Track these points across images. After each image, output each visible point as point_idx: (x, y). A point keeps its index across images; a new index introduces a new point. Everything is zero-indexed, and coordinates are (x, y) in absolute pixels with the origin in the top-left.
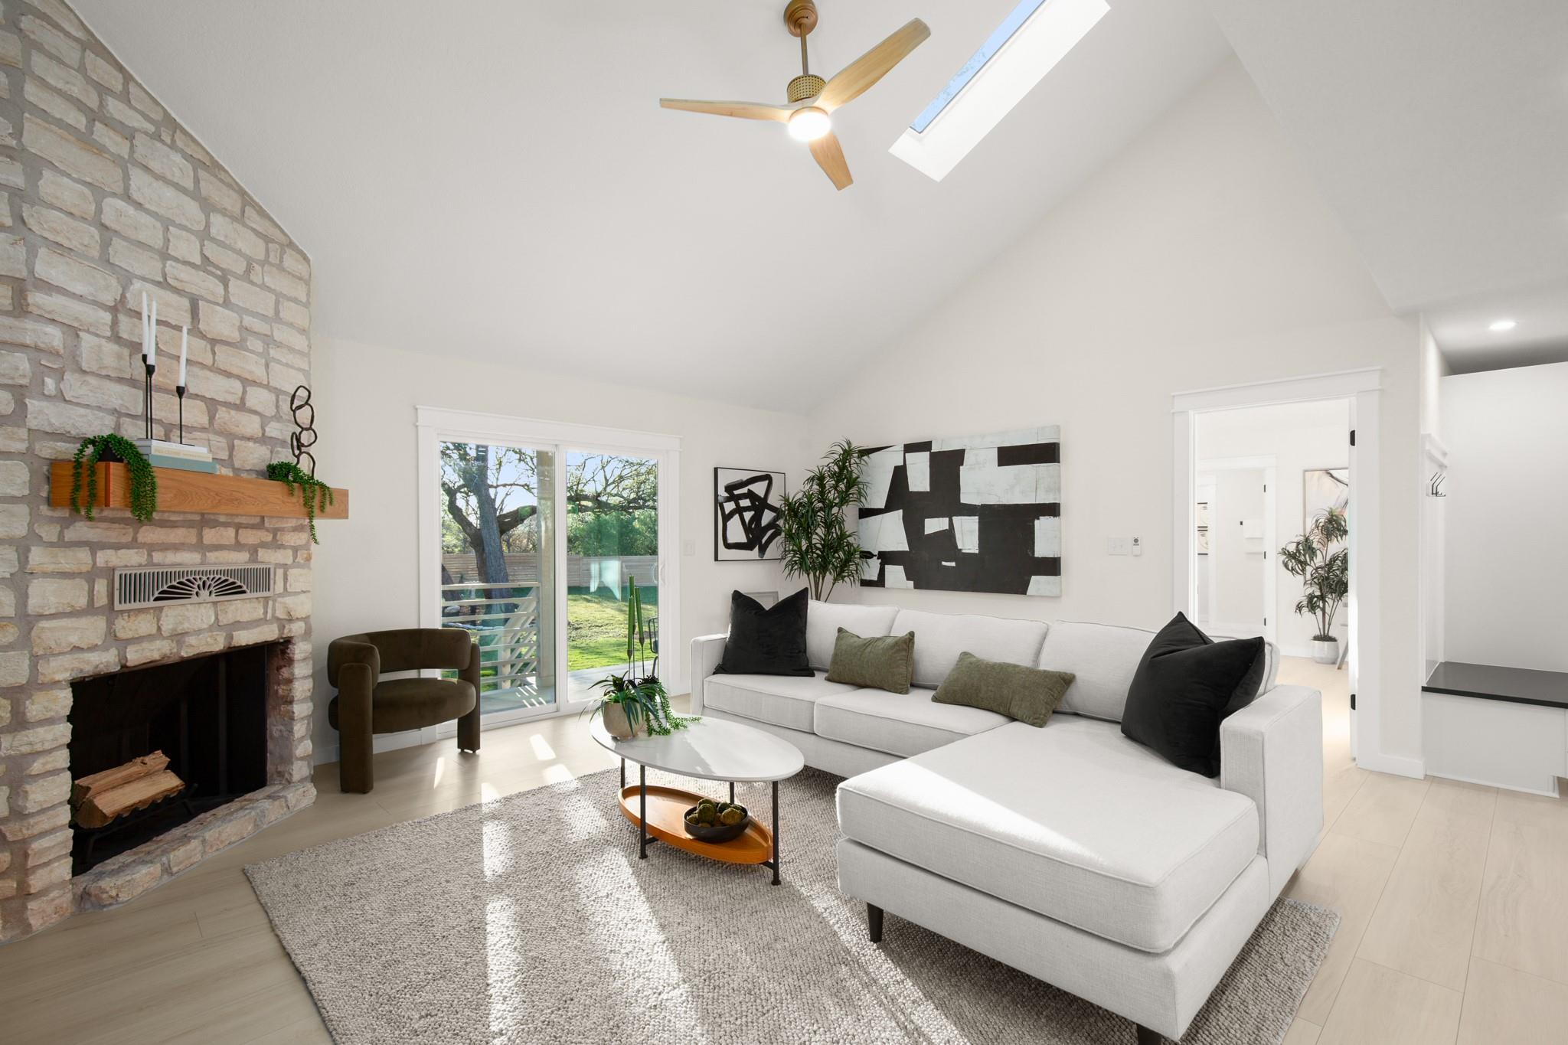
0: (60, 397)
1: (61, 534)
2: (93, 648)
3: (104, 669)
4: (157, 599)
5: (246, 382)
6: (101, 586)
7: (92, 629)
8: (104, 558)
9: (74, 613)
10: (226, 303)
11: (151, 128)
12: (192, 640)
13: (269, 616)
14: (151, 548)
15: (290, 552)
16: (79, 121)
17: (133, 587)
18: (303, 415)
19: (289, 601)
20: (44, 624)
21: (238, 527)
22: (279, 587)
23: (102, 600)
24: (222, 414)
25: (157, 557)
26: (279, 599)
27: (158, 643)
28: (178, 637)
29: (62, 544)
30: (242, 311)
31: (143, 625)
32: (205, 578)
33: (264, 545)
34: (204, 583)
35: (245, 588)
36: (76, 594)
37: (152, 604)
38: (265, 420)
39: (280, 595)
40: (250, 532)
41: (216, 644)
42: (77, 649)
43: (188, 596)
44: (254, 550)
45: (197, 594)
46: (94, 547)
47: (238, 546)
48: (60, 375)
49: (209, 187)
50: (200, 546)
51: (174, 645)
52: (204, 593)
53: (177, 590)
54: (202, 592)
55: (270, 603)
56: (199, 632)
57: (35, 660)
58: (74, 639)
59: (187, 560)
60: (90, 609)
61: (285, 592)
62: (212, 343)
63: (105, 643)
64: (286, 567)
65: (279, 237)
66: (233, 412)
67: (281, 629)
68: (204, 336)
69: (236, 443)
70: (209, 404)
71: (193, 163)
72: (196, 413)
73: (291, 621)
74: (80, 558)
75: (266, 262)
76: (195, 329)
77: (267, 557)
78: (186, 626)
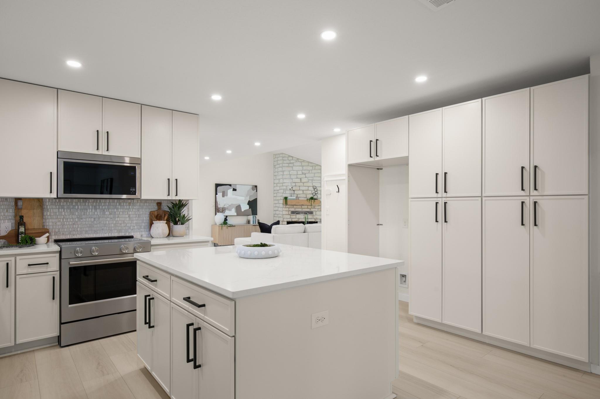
0: (285, 193)
2: (288, 218)
3: (290, 221)
5: (308, 187)
6: (289, 212)
7: (289, 216)
8: (290, 209)
9: (287, 215)
10: (306, 177)
11: (295, 161)
12: (300, 219)
13: (313, 218)
14: (295, 208)
15: (317, 209)
16: (287, 165)
17: (293, 212)
18: (316, 190)
19: (316, 216)
20: (284, 215)
21: (308, 206)
22: (315, 214)
23: (289, 214)
24: (305, 192)
25: (296, 209)
27: (296, 219)
28: (299, 219)
29: (286, 208)
30: (308, 178)
31: (294, 217)
36: (287, 213)
37: (295, 214)
38: (312, 191)
39: (315, 215)
40: (310, 206)
42: (287, 218)
44: (310, 209)
46: (289, 208)
47: (308, 208)
48: (285, 191)
49: (303, 164)
50: (302, 208)
52: (302, 214)
53: (298, 213)
55: (313, 216)
56: (302, 219)
57: (283, 219)
58: (287, 217)
59: (300, 210)
60: (288, 214)
61: (316, 215)
62: (303, 183)
63: (290, 218)
64: (316, 211)
65: (315, 165)
66: (306, 191)
67: (315, 220)
68: (302, 182)
69: (307, 195)
70: (303, 191)
71: (301, 162)
72: (301, 192)
73: (317, 219)
74: (287, 209)
75: (313, 169)
76: (301, 182)
77: (312, 210)
78: (299, 218)
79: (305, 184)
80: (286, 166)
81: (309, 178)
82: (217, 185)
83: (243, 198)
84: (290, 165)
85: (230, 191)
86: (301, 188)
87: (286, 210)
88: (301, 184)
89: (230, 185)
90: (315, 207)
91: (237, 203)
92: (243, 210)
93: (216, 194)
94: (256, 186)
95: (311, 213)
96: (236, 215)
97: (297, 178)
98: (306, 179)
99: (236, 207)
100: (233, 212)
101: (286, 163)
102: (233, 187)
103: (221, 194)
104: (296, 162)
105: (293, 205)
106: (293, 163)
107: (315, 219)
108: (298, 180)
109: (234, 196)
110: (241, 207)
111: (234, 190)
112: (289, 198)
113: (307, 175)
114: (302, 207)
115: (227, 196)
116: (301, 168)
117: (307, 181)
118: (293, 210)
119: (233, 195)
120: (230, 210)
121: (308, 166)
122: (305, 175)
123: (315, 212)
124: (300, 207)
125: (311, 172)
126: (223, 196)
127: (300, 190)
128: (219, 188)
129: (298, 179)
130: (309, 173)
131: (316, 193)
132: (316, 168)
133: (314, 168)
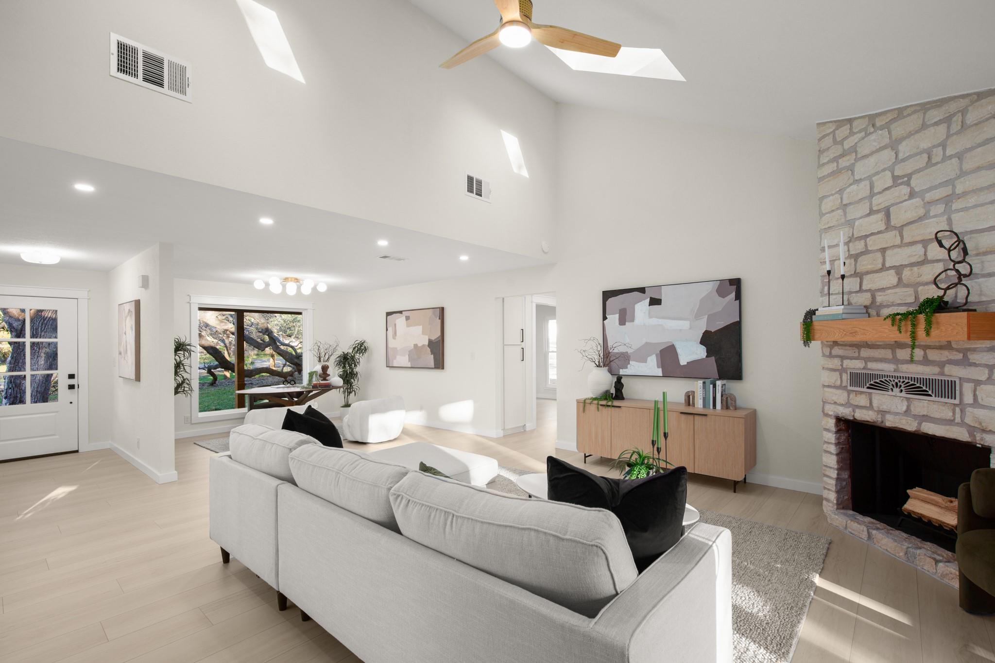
1: (830, 353)
2: (841, 405)
3: (847, 417)
4: (868, 388)
5: (925, 243)
6: (845, 377)
7: (840, 396)
8: (847, 363)
9: (835, 387)
10: (912, 195)
11: (863, 134)
13: (958, 420)
14: (867, 360)
15: (986, 370)
16: (833, 167)
17: (857, 379)
18: (959, 254)
19: (980, 413)
20: (825, 389)
22: (969, 398)
24: (906, 273)
25: (872, 365)
26: (969, 409)
27: (871, 413)
28: (884, 413)
29: (831, 356)
31: (862, 400)
32: (896, 381)
33: (950, 362)
34: (897, 384)
35: (930, 393)
37: (865, 390)
39: (970, 405)
40: (937, 351)
41: (910, 425)
42: (835, 403)
43: (887, 390)
44: (942, 365)
45: (892, 390)
46: (843, 358)
47: (926, 361)
49: (900, 129)
50: (895, 361)
51: (880, 416)
52: (896, 390)
53: (879, 384)
54: (895, 389)
55: (958, 409)
56: (897, 414)
57: (824, 403)
58: (835, 398)
59: (887, 368)
60: (841, 387)
61: (976, 403)
62: (900, 229)
63: (848, 404)
64: (977, 383)
65: (963, 103)
66: (915, 269)
67: (971, 434)
68: (895, 228)
69: (920, 288)
70: (898, 269)
71: (887, 126)
72: (890, 278)
73: (984, 431)
74: (836, 363)
75: (949, 136)
76: (889, 227)
77: (954, 372)
78: (884, 407)
79: (910, 234)
80: (829, 175)
81: (928, 197)
82: (607, 295)
83: (685, 325)
84: (844, 162)
85: (642, 308)
86: (895, 258)
87: (831, 366)
88: (891, 238)
89: (642, 290)
90: (974, 357)
91: (664, 339)
92: (683, 361)
93: (605, 318)
94: (736, 284)
95: (947, 389)
96: (661, 375)
97: (872, 212)
98: (916, 201)
99: (661, 351)
100: (652, 366)
101: (829, 162)
102: (649, 294)
103: (617, 316)
104: (867, 134)
105: (858, 346)
106: (854, 149)
107: (971, 430)
108: (876, 223)
109: (654, 321)
110: (679, 351)
111: (655, 302)
112: (821, 312)
113: (918, 183)
114: (894, 353)
115: (632, 320)
116: (887, 156)
117: (921, 212)
118: (856, 365)
119: (650, 317)
120: (644, 360)
121: (924, 127)
122: (908, 184)
123: (968, 388)
124: (887, 354)
125: (938, 153)
126: (622, 322)
127: (884, 268)
128: (611, 301)
129: (873, 218)
130: (930, 163)
131: (963, 269)
132: (970, 118)
133: (956, 127)
